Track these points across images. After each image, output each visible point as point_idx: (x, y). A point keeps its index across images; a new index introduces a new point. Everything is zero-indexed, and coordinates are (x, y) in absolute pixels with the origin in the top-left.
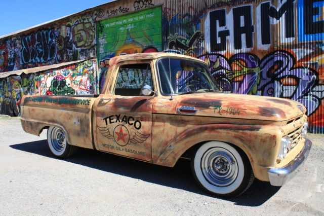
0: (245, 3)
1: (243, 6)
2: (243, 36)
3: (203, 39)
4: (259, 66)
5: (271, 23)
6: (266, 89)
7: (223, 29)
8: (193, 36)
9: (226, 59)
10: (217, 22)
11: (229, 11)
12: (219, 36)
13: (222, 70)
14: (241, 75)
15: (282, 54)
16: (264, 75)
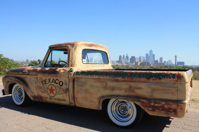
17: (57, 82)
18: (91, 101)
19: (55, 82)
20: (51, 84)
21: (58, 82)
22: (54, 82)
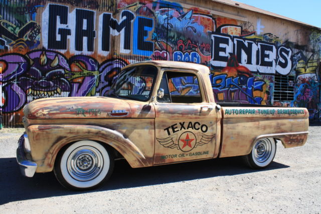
0: (89, 8)
1: (87, 10)
2: (85, 39)
3: (39, 32)
4: (98, 70)
5: (111, 33)
6: (104, 91)
7: (63, 26)
8: (25, 26)
9: (65, 58)
10: (58, 18)
11: (72, 11)
12: (59, 33)
13: (61, 70)
14: (80, 77)
15: (121, 63)
16: (102, 79)
17: (197, 128)
18: (242, 146)
19: (194, 127)
20: (186, 130)
21: (200, 126)
22: (192, 127)
